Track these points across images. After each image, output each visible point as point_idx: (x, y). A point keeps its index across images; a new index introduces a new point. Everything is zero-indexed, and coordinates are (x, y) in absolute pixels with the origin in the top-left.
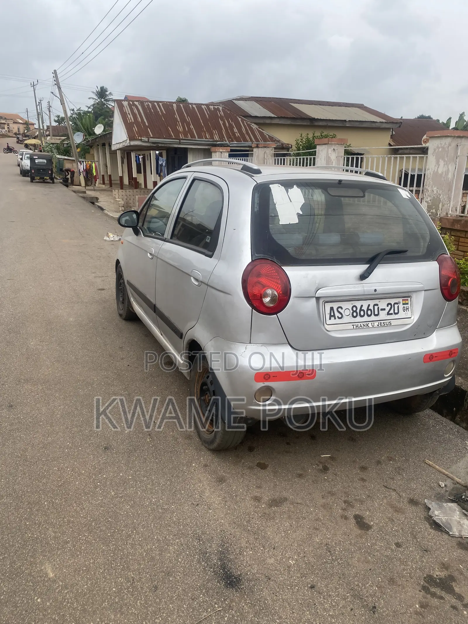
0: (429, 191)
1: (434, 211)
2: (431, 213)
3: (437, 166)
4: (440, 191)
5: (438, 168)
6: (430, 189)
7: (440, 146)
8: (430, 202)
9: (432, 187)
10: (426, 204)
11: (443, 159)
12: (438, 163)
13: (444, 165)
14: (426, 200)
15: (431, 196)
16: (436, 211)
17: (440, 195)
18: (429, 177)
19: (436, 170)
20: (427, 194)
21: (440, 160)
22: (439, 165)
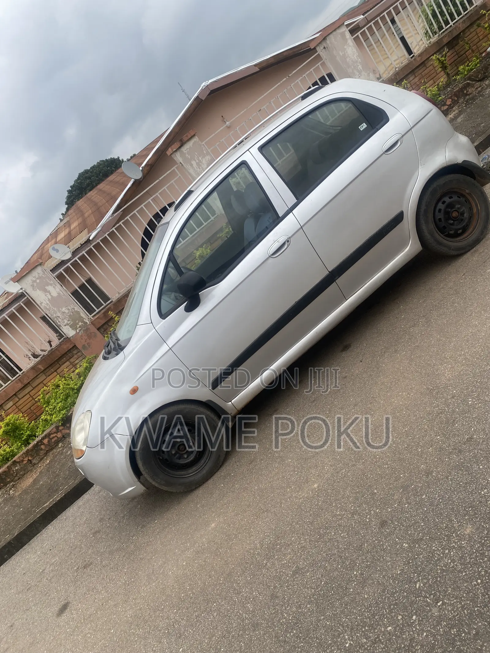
0: (60, 316)
1: (80, 324)
2: (79, 327)
3: (48, 294)
4: (70, 307)
5: (50, 294)
6: (59, 314)
7: (34, 279)
8: (69, 322)
9: (59, 311)
10: (68, 327)
11: (48, 284)
12: (46, 291)
13: (54, 287)
14: (64, 324)
15: (66, 317)
16: (83, 321)
17: (74, 309)
18: (48, 308)
19: (50, 297)
20: (60, 320)
21: (47, 288)
22: (49, 292)
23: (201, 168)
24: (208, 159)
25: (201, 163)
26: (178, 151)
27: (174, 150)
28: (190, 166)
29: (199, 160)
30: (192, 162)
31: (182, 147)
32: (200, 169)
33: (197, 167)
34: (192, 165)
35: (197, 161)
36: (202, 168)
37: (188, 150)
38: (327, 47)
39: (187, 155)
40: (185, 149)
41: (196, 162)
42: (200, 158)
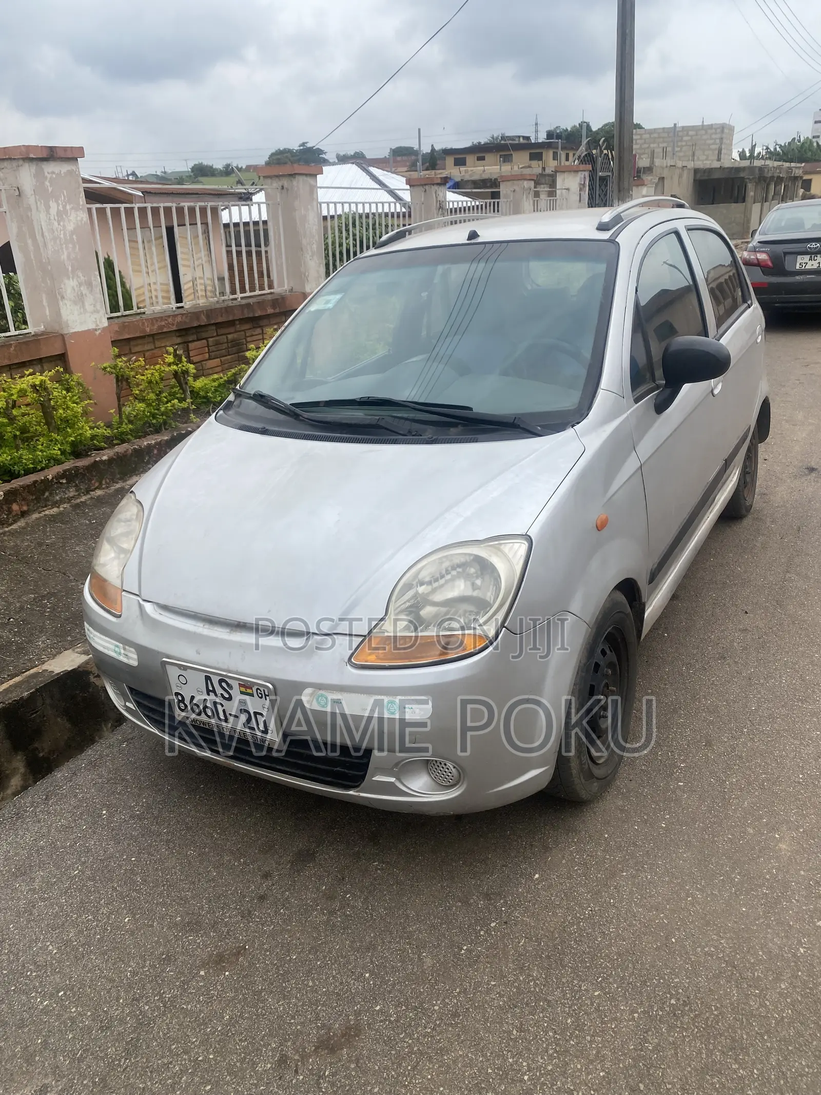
23: (62, 224)
24: (82, 218)
25: (66, 215)
26: (34, 163)
27: (32, 156)
28: (43, 207)
29: (64, 207)
30: (51, 202)
31: (45, 163)
32: (59, 224)
33: (56, 218)
34: (48, 208)
35: (61, 208)
36: (64, 226)
37: (54, 176)
38: (287, 190)
39: (47, 183)
40: (50, 171)
41: (58, 209)
42: (68, 207)
